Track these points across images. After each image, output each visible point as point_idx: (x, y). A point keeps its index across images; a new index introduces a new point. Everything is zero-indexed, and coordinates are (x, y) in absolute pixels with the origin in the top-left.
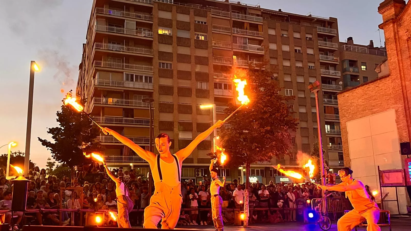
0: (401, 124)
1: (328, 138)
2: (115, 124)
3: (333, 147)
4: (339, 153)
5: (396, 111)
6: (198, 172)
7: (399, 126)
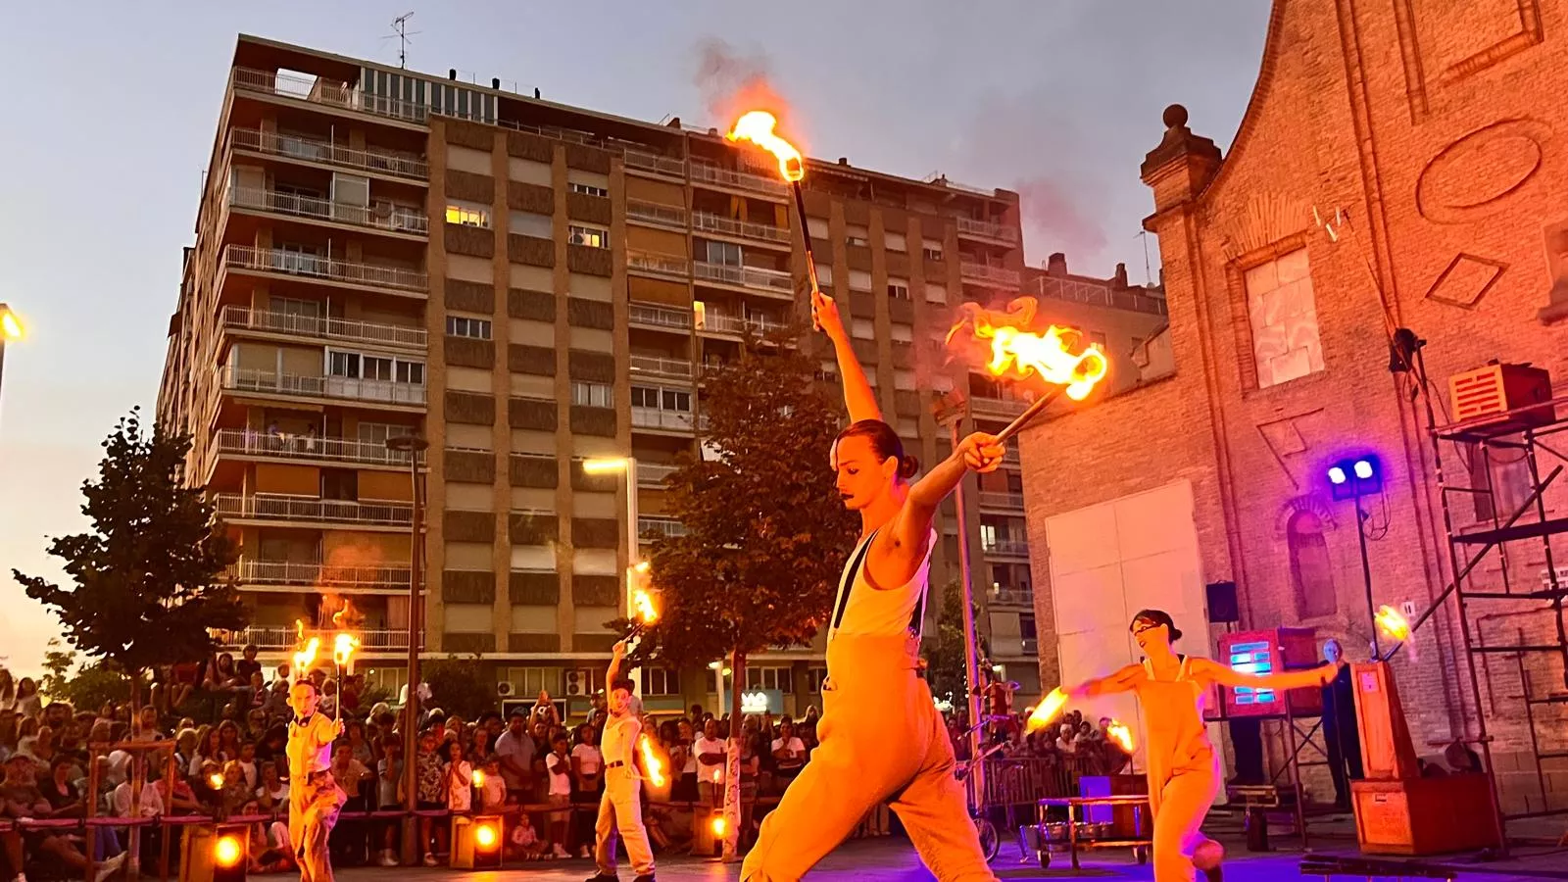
0: (1208, 526)
1: (990, 569)
2: (292, 519)
3: (1003, 597)
4: (1021, 614)
5: (1196, 487)
6: (576, 680)
7: (1202, 532)
